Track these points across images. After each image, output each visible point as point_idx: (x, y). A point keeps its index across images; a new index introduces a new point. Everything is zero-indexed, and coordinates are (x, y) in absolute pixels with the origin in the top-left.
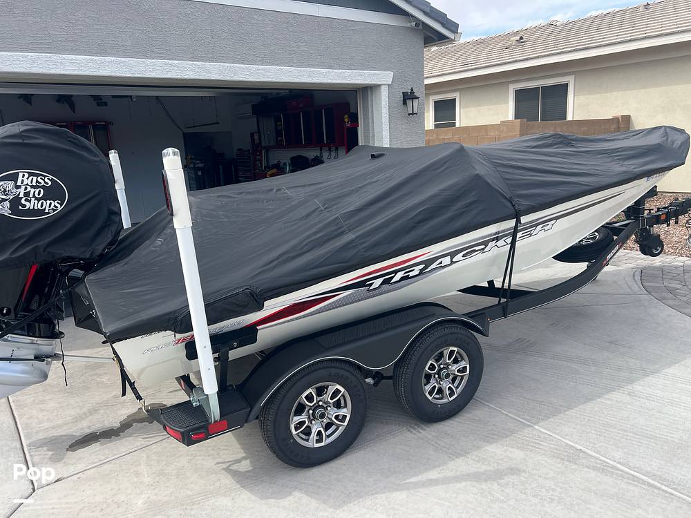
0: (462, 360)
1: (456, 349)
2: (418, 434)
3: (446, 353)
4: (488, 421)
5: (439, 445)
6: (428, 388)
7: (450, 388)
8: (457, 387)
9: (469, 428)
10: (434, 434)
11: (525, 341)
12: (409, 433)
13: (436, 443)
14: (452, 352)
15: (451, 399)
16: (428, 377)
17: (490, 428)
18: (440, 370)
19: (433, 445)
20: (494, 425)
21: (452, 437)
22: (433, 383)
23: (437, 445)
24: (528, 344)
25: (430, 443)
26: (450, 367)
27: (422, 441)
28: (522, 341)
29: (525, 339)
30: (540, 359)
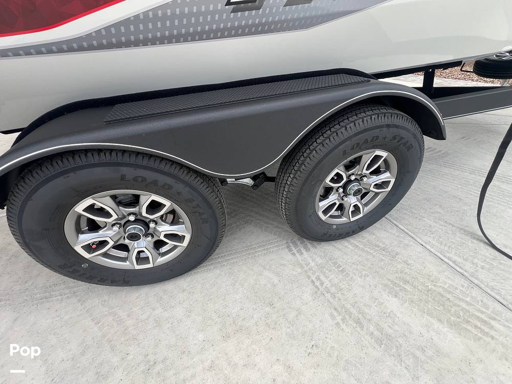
0: (385, 172)
1: (384, 154)
2: (298, 255)
3: (367, 158)
4: (397, 254)
5: (322, 284)
6: (324, 204)
7: (356, 206)
8: (366, 205)
9: (367, 260)
10: (319, 261)
11: (436, 151)
12: (287, 250)
13: (318, 278)
14: (377, 158)
15: (352, 219)
16: (328, 191)
17: (399, 266)
18: (349, 182)
19: (313, 282)
20: (406, 262)
21: (343, 271)
22: (333, 198)
23: (318, 283)
24: (440, 153)
25: (309, 277)
26: (365, 179)
27: (299, 270)
28: (433, 150)
29: (436, 149)
30: (458, 172)
